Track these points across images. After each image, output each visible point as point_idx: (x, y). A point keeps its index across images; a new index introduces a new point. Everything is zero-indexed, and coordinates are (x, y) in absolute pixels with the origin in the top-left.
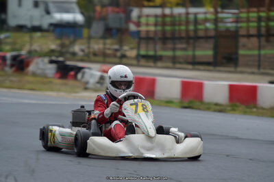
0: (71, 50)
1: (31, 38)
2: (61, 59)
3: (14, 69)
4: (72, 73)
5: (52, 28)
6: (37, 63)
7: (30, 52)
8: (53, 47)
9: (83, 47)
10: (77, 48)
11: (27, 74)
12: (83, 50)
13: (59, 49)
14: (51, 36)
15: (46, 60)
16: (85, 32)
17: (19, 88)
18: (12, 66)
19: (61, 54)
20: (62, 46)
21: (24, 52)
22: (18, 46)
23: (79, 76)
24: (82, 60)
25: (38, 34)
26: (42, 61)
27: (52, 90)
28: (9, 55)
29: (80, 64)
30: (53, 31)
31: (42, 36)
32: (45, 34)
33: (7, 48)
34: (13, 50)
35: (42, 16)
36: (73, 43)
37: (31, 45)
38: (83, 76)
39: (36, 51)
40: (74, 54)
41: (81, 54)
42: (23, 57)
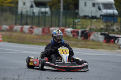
0: (112, 28)
1: (91, 22)
2: (107, 33)
3: (83, 38)
4: (113, 40)
5: (102, 17)
6: (94, 35)
7: (90, 29)
8: (102, 27)
9: (118, 27)
10: (115, 27)
11: (89, 40)
12: (118, 29)
13: (105, 28)
14: (101, 21)
15: (99, 33)
16: (119, 19)
17: (85, 48)
18: (81, 36)
19: (107, 30)
20: (107, 26)
21: (87, 29)
22: (84, 26)
23: (116, 41)
24: (117, 34)
25: (95, 20)
26: (97, 34)
27: (102, 49)
28: (80, 31)
29: (117, 36)
30: (102, 19)
31: (97, 21)
32: (98, 20)
33: (79, 27)
34: (82, 28)
35: (97, 11)
36: (113, 25)
37: (91, 26)
38: (118, 42)
39: (93, 29)
40: (113, 30)
41: (117, 30)
42: (87, 32)
